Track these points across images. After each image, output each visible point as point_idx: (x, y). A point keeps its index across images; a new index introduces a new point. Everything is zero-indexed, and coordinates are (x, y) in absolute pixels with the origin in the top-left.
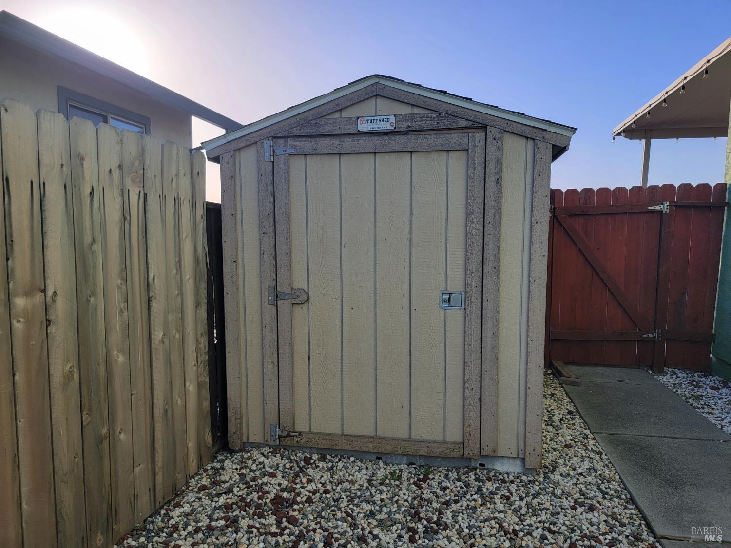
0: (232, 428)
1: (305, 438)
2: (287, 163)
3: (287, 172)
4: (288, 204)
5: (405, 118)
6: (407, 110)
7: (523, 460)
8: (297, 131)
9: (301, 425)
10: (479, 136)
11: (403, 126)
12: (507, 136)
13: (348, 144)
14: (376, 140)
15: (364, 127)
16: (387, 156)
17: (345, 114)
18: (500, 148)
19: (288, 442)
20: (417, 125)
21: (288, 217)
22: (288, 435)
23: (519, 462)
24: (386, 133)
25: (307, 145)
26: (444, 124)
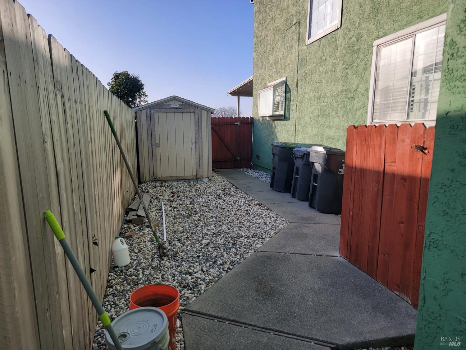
0: (141, 178)
1: (160, 178)
2: (154, 114)
3: (154, 116)
4: (154, 123)
5: (181, 105)
6: (182, 103)
7: (209, 178)
8: (156, 107)
9: (159, 175)
10: (197, 110)
11: (181, 107)
12: (202, 110)
13: (168, 110)
14: (175, 110)
15: (172, 106)
16: (177, 113)
17: (167, 103)
18: (201, 112)
19: (156, 180)
20: (184, 107)
21: (154, 126)
22: (156, 178)
23: (208, 179)
24: (177, 108)
25: (159, 110)
26: (189, 107)
